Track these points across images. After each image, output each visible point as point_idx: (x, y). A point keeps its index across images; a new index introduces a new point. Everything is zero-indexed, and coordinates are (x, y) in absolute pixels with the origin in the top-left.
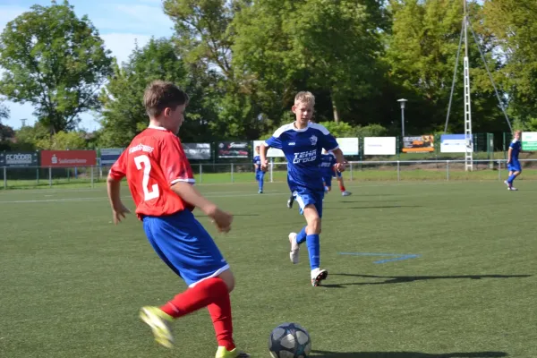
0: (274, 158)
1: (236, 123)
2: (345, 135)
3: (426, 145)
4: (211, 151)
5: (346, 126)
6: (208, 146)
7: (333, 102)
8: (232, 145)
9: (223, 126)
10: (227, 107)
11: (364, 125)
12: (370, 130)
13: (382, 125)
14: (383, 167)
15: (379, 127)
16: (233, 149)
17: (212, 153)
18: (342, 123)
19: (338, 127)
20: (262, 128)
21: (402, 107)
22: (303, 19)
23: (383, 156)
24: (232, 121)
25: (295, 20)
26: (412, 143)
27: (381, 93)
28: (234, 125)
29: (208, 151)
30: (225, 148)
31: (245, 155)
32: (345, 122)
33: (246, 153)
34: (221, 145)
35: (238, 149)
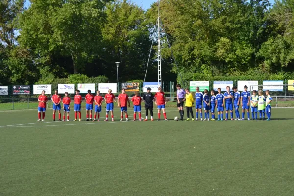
2: (85, 81)
3: (134, 88)
5: (86, 77)
6: (7, 87)
8: (21, 87)
12: (99, 79)
15: (105, 78)
16: (21, 89)
17: (9, 91)
18: (83, 75)
19: (81, 77)
21: (117, 66)
22: (60, 17)
25: (56, 17)
26: (126, 86)
29: (7, 90)
30: (17, 89)
31: (28, 93)
32: (84, 75)
33: (29, 92)
34: (14, 87)
35: (24, 89)
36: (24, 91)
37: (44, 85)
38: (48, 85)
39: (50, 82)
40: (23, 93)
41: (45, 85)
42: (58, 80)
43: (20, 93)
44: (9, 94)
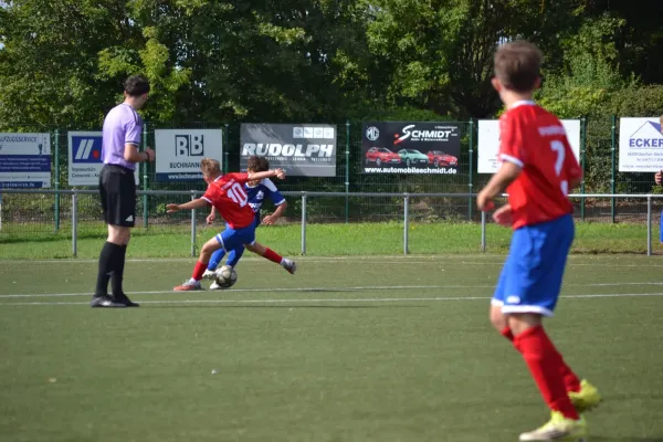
1: (423, 60)
4: (339, 150)
6: (329, 132)
8: (408, 132)
9: (382, 71)
16: (410, 145)
17: (339, 159)
24: (411, 54)
28: (414, 66)
29: (329, 150)
30: (388, 141)
31: (447, 167)
33: (453, 160)
34: (372, 133)
35: (424, 146)
36: (423, 157)
39: (583, 105)
40: (420, 164)
42: (635, 92)
43: (403, 164)
44: (340, 170)
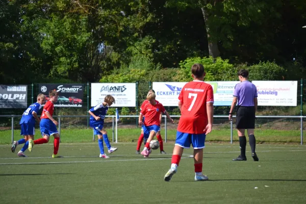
0: (120, 109)
1: (67, 57)
4: (28, 96)
5: (226, 64)
7: (208, 30)
8: (60, 89)
10: (53, 34)
11: (251, 62)
12: (260, 70)
13: (277, 63)
14: (278, 124)
15: (275, 66)
17: (29, 101)
18: (219, 60)
19: (214, 65)
20: (103, 64)
23: (279, 108)
24: (61, 54)
27: (278, 15)
28: (63, 59)
29: (24, 97)
31: (78, 104)
32: (223, 58)
33: (80, 101)
34: (44, 89)
36: (67, 99)
37: (117, 85)
38: (127, 85)
39: (137, 77)
40: (65, 103)
41: (121, 85)
43: (58, 103)
